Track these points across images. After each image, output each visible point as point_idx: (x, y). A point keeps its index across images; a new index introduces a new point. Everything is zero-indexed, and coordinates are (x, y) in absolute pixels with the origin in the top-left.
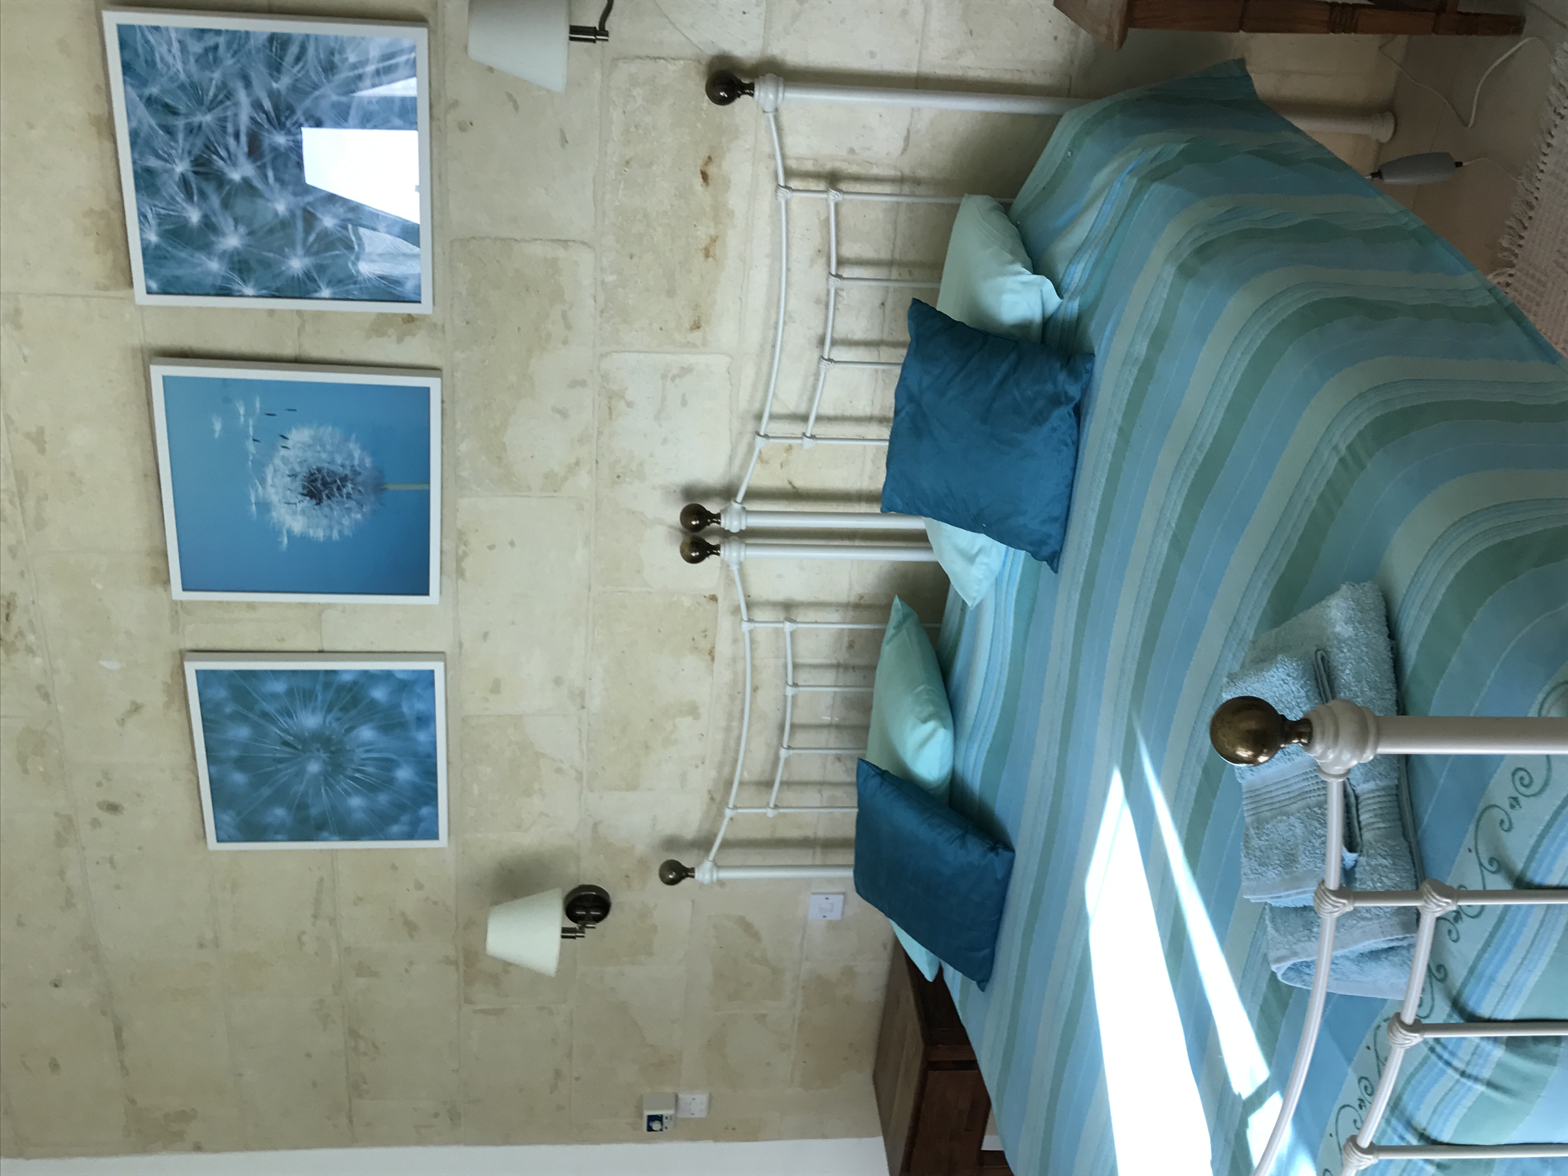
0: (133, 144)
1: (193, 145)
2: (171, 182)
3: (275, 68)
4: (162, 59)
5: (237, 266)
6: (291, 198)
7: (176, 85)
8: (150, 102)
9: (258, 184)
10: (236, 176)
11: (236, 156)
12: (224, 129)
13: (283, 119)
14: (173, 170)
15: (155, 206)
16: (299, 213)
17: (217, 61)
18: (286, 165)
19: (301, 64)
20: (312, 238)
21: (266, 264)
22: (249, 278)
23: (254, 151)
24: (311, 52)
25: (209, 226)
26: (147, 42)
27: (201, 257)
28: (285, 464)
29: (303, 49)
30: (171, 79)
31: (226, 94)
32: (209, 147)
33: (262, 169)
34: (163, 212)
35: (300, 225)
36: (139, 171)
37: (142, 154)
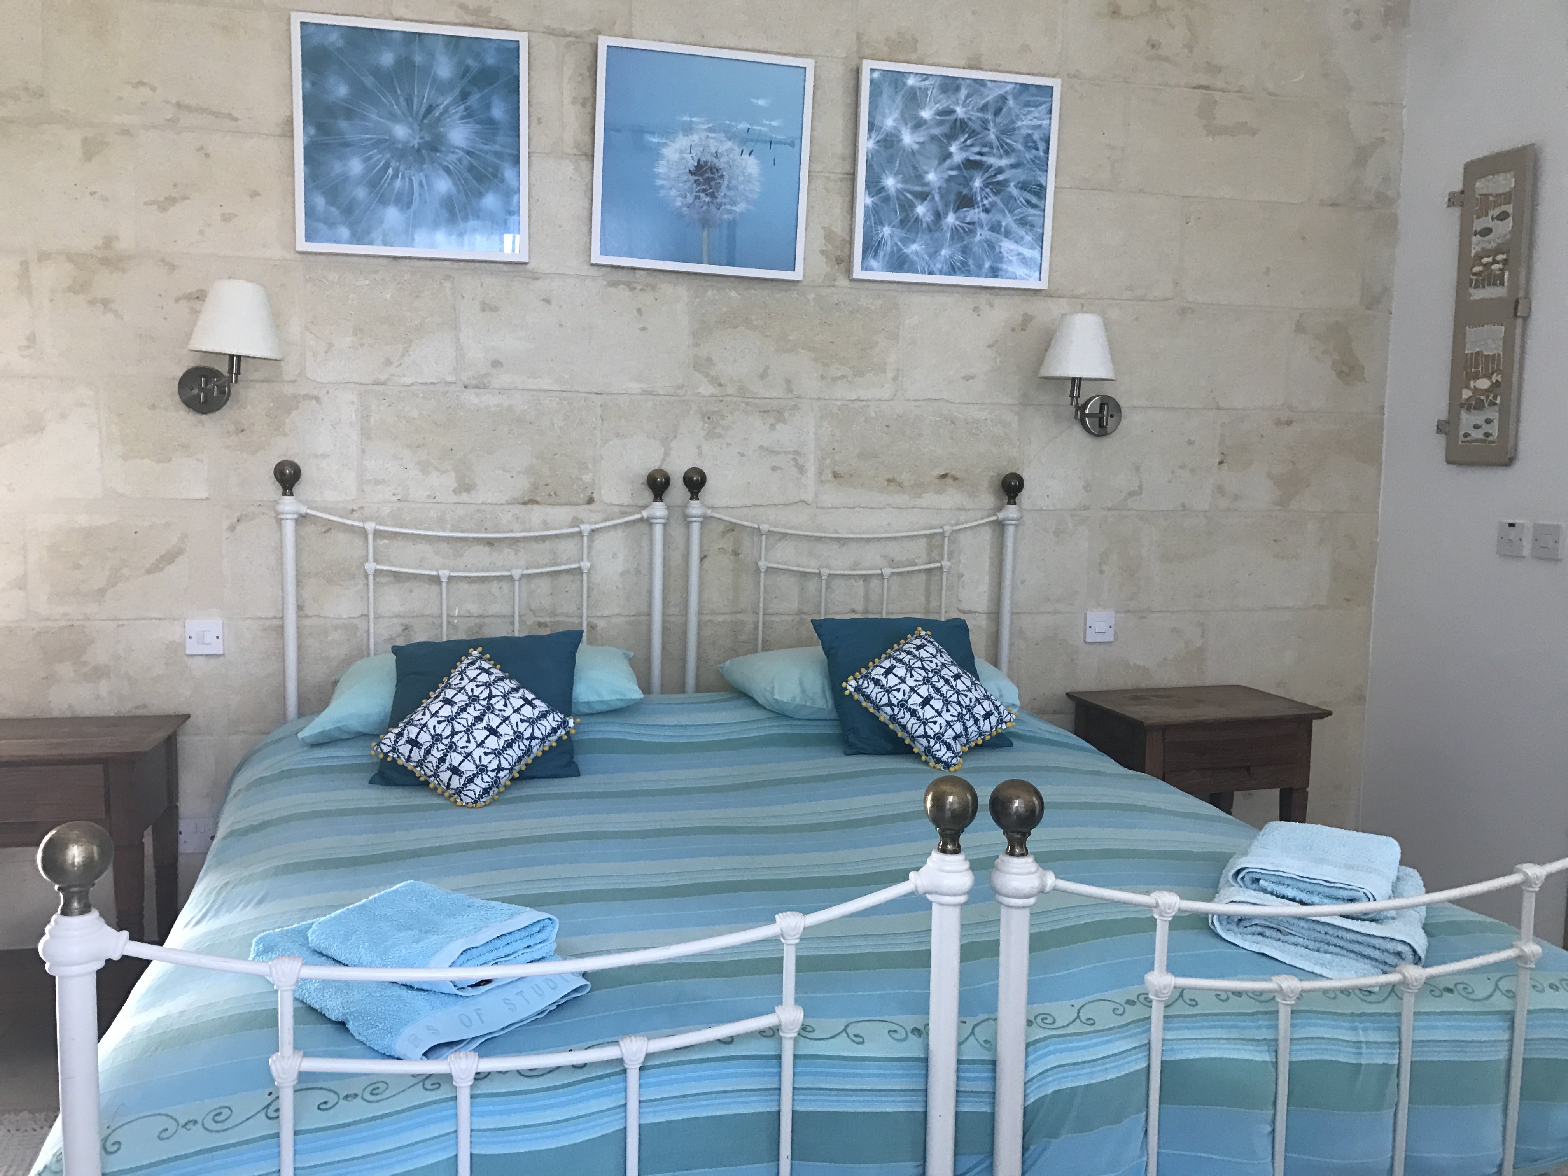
0: (975, 80)
1: (974, 122)
2: (950, 102)
3: (1023, 186)
4: (1030, 112)
5: (889, 138)
6: (937, 185)
7: (1014, 118)
8: (1003, 98)
9: (948, 163)
10: (953, 148)
11: (966, 151)
12: (984, 146)
13: (991, 186)
14: (958, 104)
15: (933, 88)
16: (926, 189)
17: (1028, 148)
18: (960, 184)
19: (1024, 202)
20: (909, 195)
21: (890, 160)
22: (880, 146)
23: (971, 165)
24: (1032, 211)
25: (919, 124)
26: (1041, 104)
27: (896, 114)
28: (726, 150)
29: (1034, 206)
30: (1017, 115)
31: (1008, 151)
32: (973, 134)
33: (958, 168)
34: (929, 93)
35: (918, 188)
36: (958, 82)
37: (969, 86)
